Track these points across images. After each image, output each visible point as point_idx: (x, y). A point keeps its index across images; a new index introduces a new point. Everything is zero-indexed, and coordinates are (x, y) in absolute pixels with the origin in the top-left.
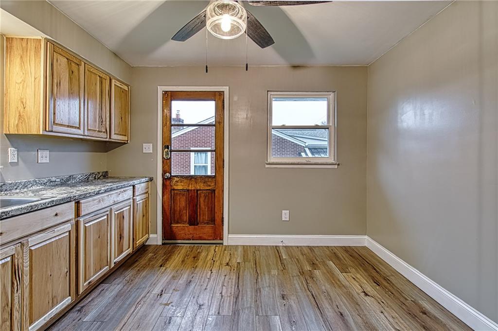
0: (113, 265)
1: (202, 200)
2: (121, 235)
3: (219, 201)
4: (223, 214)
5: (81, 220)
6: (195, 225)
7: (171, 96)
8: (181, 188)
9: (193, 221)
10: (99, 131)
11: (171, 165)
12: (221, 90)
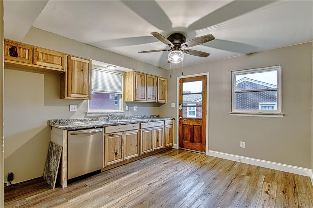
0: (154, 150)
1: (196, 130)
2: (157, 139)
3: (204, 132)
4: (206, 139)
5: (141, 130)
6: (192, 142)
7: (182, 81)
8: (186, 124)
9: (192, 140)
10: (152, 99)
11: (182, 113)
12: (205, 75)
